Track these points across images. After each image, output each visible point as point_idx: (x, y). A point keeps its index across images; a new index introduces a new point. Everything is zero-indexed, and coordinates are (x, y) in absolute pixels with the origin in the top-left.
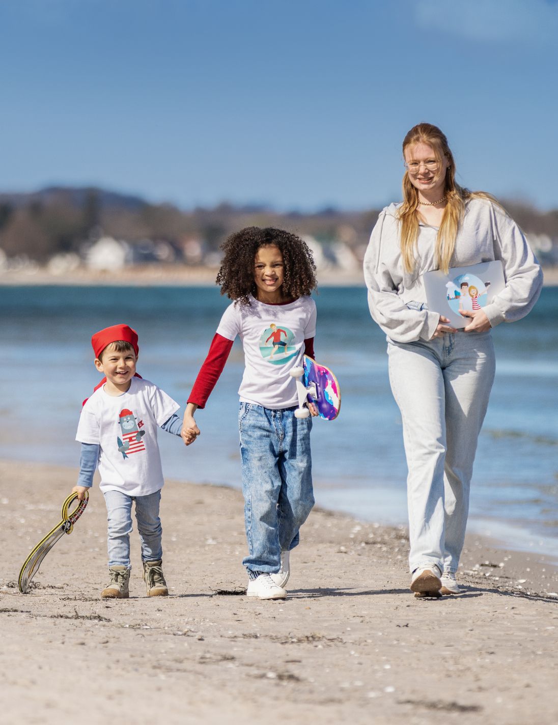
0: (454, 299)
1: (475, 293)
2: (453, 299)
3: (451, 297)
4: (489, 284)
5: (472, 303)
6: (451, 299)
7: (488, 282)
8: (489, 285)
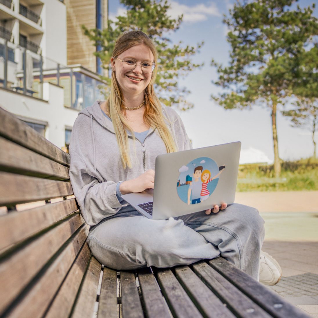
0: (185, 184)
1: (208, 177)
2: (183, 185)
3: (181, 183)
4: (224, 167)
5: (202, 188)
6: (181, 185)
7: (223, 166)
8: (223, 169)
